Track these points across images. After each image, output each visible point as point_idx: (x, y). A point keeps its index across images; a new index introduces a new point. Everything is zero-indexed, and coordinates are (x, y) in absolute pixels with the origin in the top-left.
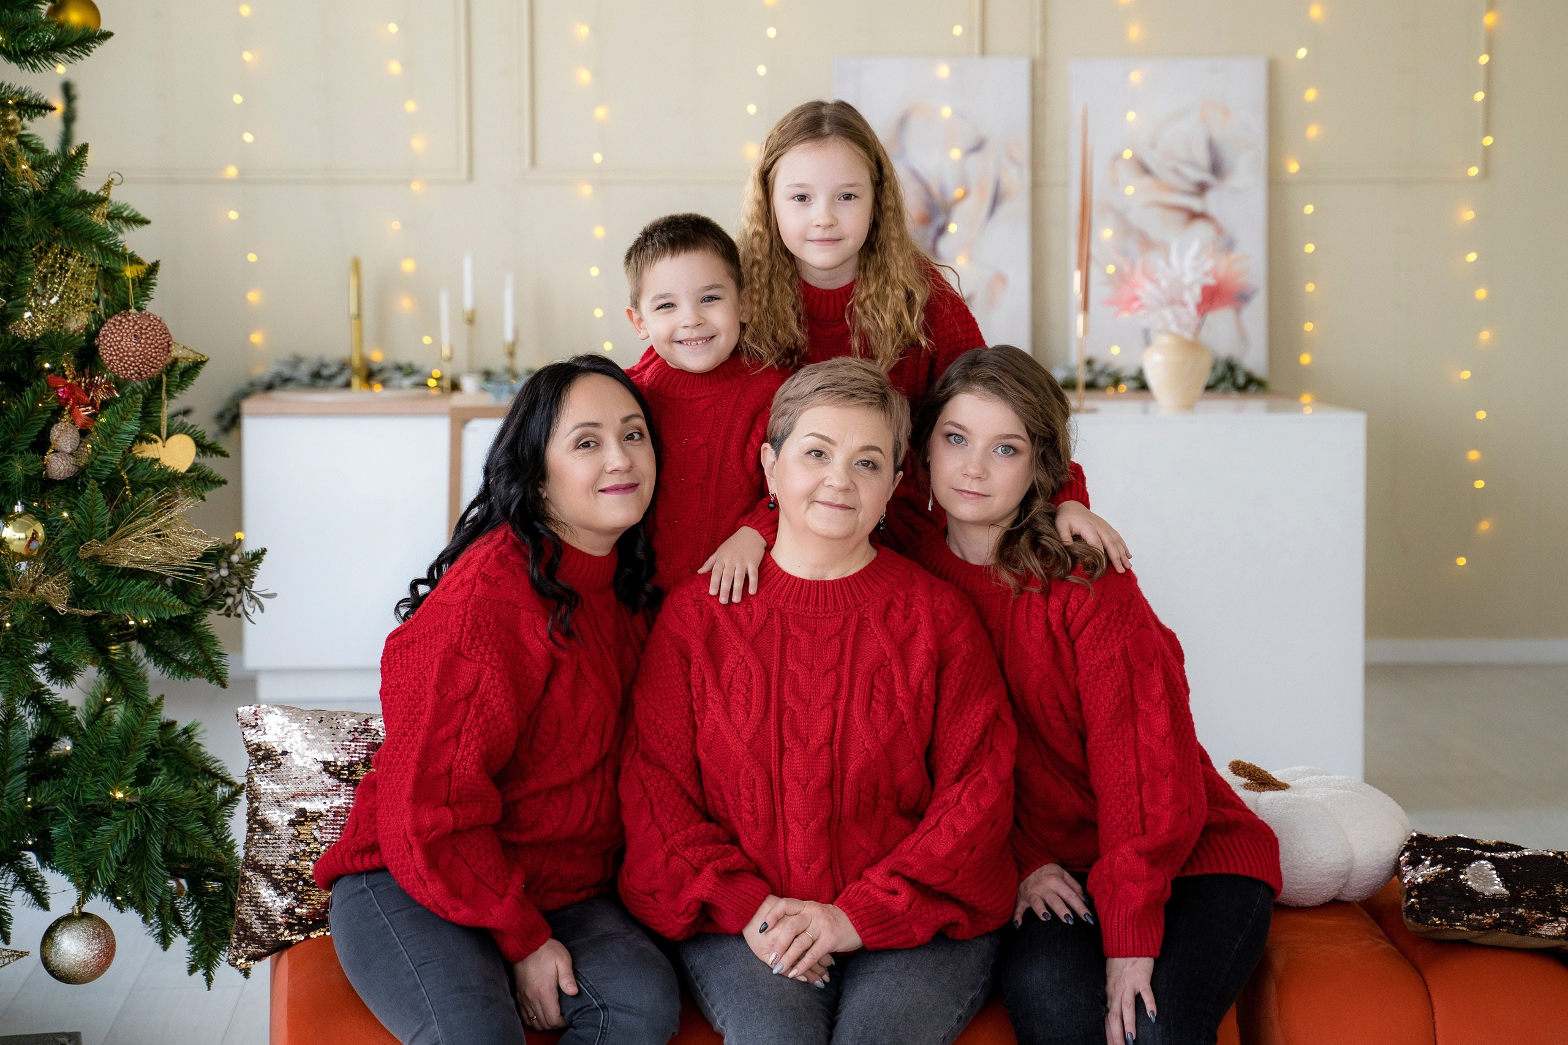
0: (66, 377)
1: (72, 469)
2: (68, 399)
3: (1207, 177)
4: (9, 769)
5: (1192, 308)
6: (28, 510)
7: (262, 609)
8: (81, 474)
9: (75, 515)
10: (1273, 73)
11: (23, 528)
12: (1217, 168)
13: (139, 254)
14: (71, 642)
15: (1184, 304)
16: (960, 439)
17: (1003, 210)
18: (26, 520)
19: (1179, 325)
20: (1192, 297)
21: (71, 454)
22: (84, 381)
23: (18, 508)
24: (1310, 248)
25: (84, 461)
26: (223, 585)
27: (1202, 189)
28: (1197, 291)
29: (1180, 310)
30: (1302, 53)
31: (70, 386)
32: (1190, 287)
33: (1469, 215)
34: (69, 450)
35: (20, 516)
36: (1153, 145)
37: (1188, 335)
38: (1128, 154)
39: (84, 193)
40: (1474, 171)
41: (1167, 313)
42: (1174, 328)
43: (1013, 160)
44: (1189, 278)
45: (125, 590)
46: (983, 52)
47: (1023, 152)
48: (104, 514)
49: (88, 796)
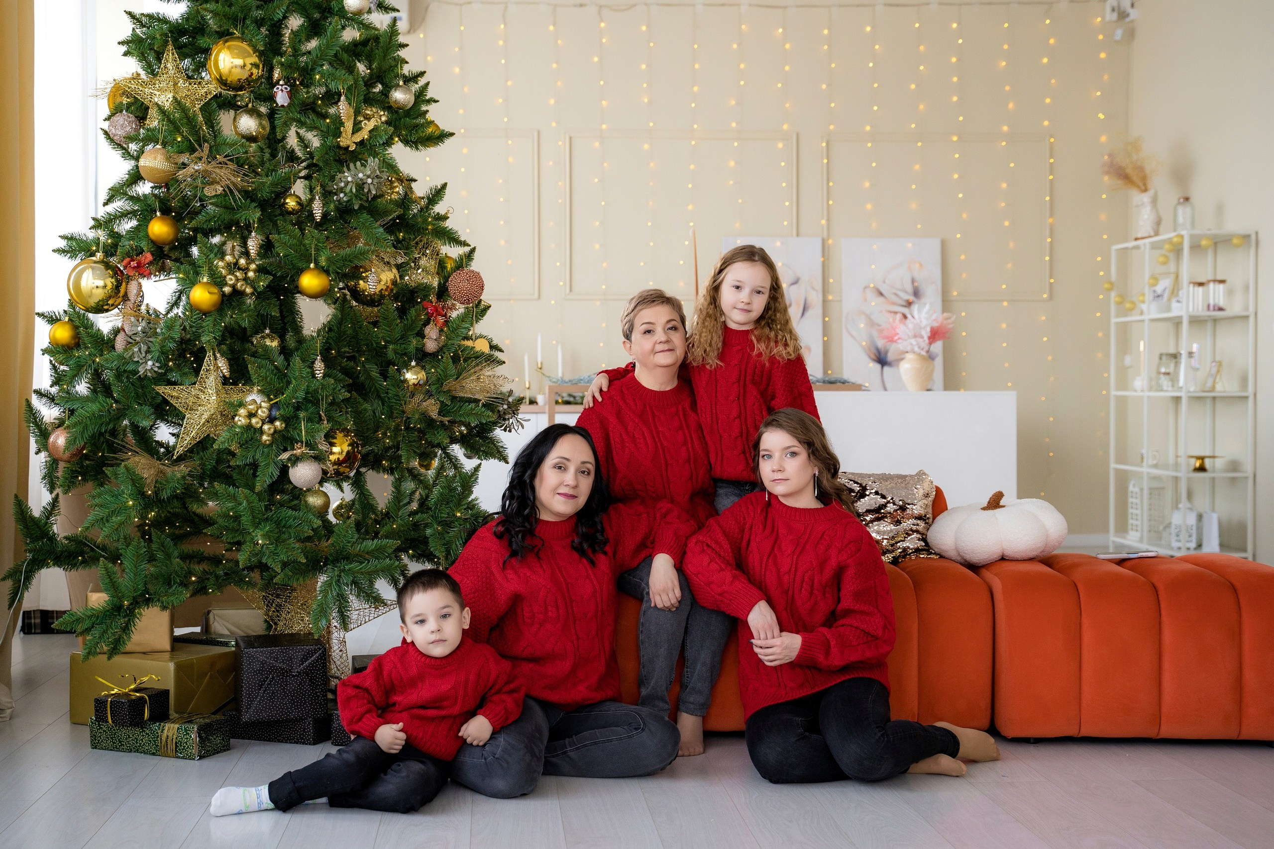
0: (432, 302)
1: (437, 347)
2: (433, 314)
3: (911, 298)
4: (401, 504)
5: (926, 338)
6: (417, 364)
7: (523, 427)
8: (441, 350)
9: (439, 370)
10: (944, 245)
11: (416, 373)
12: (916, 293)
13: (468, 242)
14: (438, 433)
15: (922, 337)
16: (770, 457)
17: (808, 314)
18: (418, 369)
19: (919, 347)
20: (926, 333)
21: (436, 340)
22: (441, 304)
23: (413, 363)
24: (964, 334)
25: (442, 343)
26: (504, 413)
27: (909, 304)
28: (929, 329)
29: (920, 340)
30: (959, 236)
31: (435, 307)
32: (925, 328)
33: (1044, 318)
34: (435, 337)
35: (414, 367)
36: (884, 282)
37: (923, 353)
38: (872, 285)
39: (438, 214)
40: (1045, 296)
41: (913, 342)
42: (916, 349)
43: (813, 289)
44: (924, 322)
45: (463, 407)
46: (798, 235)
47: (818, 285)
48: (452, 369)
49: (443, 515)
